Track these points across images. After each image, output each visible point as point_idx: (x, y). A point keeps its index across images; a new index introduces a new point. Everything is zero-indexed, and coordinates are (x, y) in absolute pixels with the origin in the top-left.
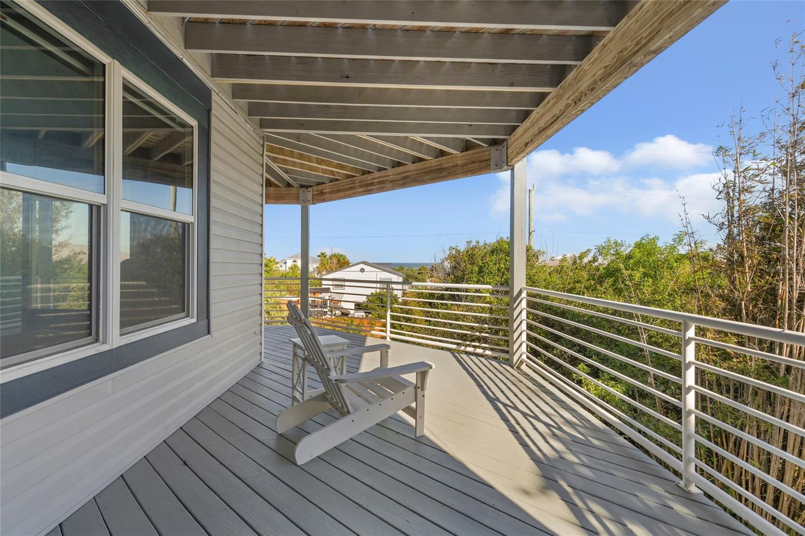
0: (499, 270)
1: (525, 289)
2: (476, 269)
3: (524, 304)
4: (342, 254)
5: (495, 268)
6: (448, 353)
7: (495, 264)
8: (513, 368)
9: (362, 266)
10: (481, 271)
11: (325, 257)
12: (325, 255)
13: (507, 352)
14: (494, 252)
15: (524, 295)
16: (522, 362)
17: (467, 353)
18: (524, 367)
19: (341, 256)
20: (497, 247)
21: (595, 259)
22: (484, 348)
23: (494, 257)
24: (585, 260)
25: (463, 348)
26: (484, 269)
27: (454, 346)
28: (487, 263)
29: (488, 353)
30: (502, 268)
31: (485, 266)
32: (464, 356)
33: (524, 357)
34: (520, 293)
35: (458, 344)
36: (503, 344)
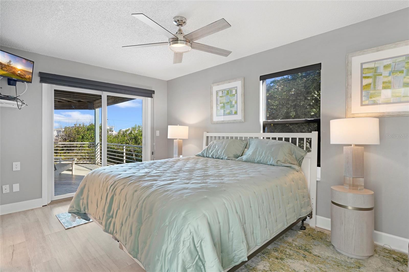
0: (91, 137)
1: (99, 143)
2: (81, 137)
3: (99, 147)
5: (90, 137)
7: (89, 135)
8: (96, 164)
10: (83, 138)
13: (94, 161)
14: (89, 130)
15: (99, 144)
16: (98, 163)
20: (90, 128)
21: (131, 133)
23: (89, 132)
24: (128, 133)
26: (84, 137)
28: (86, 134)
29: (88, 162)
30: (92, 136)
31: (85, 136)
33: (99, 161)
34: (98, 144)
36: (91, 159)
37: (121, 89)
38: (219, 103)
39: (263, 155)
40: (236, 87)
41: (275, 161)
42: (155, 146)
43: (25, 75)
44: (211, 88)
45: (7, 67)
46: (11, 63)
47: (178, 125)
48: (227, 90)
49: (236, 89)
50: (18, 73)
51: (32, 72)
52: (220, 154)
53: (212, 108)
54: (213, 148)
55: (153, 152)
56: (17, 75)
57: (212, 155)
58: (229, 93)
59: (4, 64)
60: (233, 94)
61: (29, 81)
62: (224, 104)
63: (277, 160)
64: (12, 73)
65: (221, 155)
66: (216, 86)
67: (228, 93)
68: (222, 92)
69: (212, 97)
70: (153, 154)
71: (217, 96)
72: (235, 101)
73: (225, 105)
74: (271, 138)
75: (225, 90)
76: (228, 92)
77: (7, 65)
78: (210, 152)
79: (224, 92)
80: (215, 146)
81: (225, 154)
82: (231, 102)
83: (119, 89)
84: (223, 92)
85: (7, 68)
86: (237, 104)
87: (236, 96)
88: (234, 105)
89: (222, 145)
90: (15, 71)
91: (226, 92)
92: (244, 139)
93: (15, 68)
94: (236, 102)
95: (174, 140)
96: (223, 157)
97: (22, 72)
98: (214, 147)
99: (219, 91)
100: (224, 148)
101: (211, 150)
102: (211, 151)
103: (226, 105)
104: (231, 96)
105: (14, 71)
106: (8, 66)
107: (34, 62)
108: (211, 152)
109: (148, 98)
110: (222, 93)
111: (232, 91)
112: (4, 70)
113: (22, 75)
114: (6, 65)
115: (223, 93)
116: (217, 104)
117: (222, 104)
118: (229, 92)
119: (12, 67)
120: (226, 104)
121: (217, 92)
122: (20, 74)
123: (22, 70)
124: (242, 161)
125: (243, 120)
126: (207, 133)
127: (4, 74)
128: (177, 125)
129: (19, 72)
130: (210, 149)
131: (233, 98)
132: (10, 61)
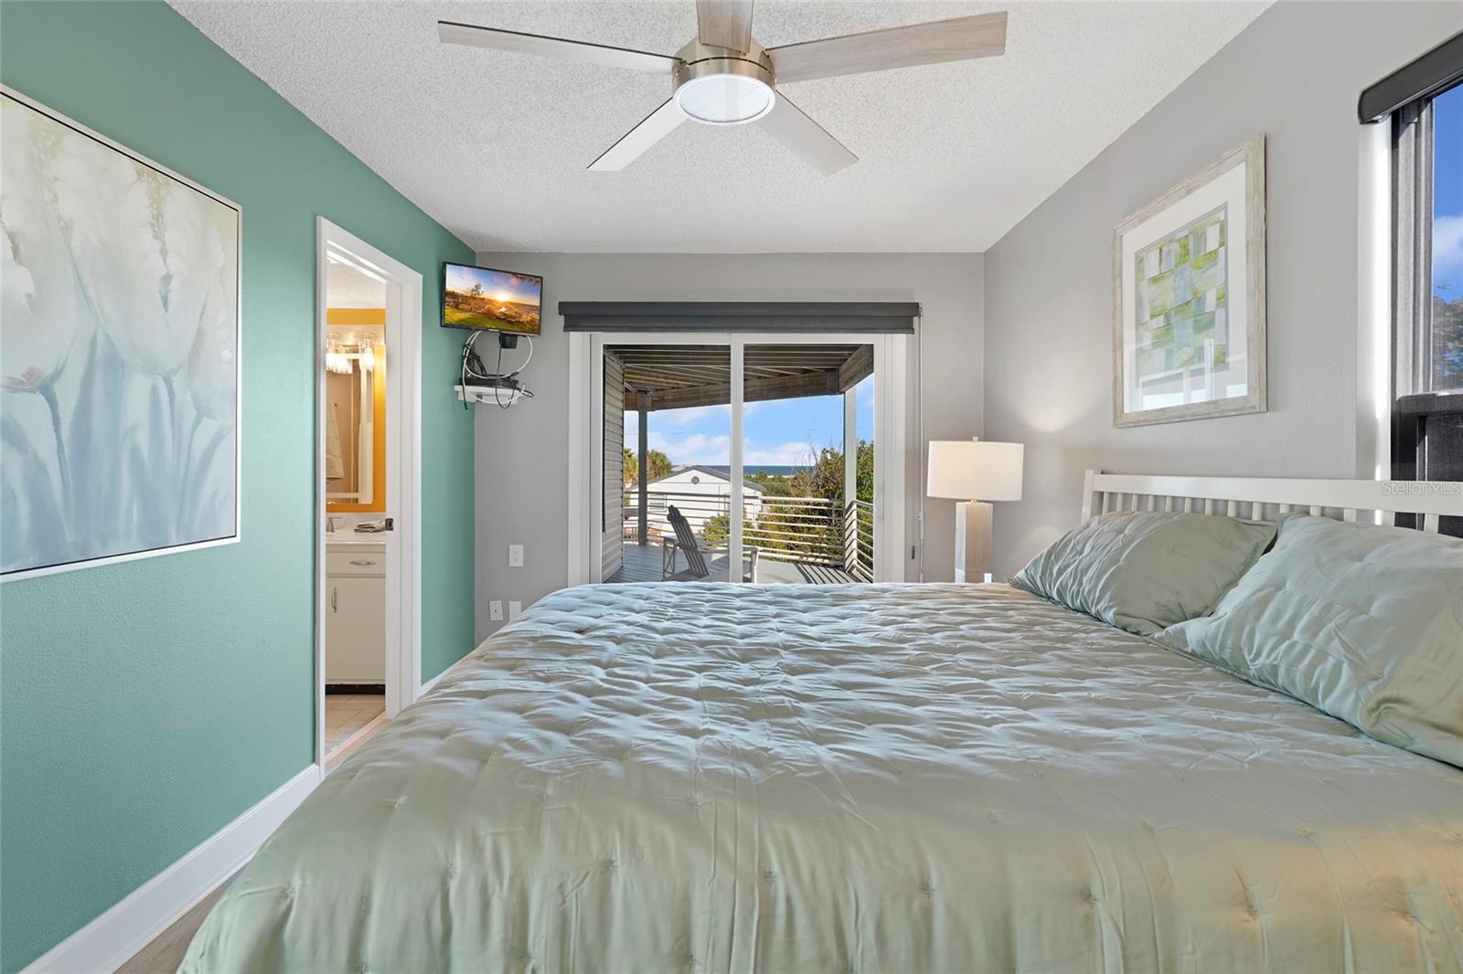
1: (855, 502)
3: (854, 515)
4: (659, 451)
6: (792, 565)
8: (844, 572)
9: (695, 473)
11: (629, 456)
12: (629, 454)
13: (841, 559)
15: (854, 507)
16: (853, 567)
17: (811, 564)
18: (854, 571)
19: (657, 454)
22: (824, 558)
25: (805, 558)
27: (797, 558)
29: (826, 562)
32: (806, 566)
33: (855, 563)
34: (852, 505)
35: (801, 556)
36: (835, 553)
37: (773, 317)
38: (1147, 317)
39: (1296, 636)
40: (1217, 210)
41: (1357, 699)
42: (922, 523)
43: (520, 316)
44: (1116, 242)
45: (470, 301)
46: (480, 291)
47: (976, 438)
48: (1179, 236)
49: (1222, 218)
50: (501, 312)
51: (538, 304)
52: (1089, 592)
53: (1118, 346)
54: (1070, 553)
55: (914, 547)
56: (499, 318)
57: (1058, 589)
58: (1188, 254)
59: (462, 296)
60: (1208, 251)
61: (535, 329)
62: (1167, 318)
63: (1380, 696)
64: (485, 314)
65: (1091, 597)
66: (1135, 226)
67: (1184, 256)
68: (1161, 251)
69: (1118, 292)
70: (913, 558)
71: (1138, 281)
72: (1218, 290)
73: (1174, 319)
74: (1432, 523)
75: (1170, 239)
76: (1185, 247)
77: (469, 295)
78: (1055, 571)
79: (1169, 252)
80: (1082, 544)
81: (1107, 597)
82: (1200, 300)
83: (780, 317)
84: (1165, 249)
85: (470, 305)
86: (1226, 306)
87: (1223, 262)
88: (1213, 313)
89: (1114, 539)
90: (492, 308)
91: (1176, 247)
92: (1264, 518)
93: (490, 302)
94: (1223, 299)
95: (958, 503)
96: (1099, 607)
97: (510, 309)
98: (1078, 548)
99: (1147, 249)
100: (1114, 560)
101: (1060, 564)
102: (1060, 568)
103: (1176, 318)
104: (1199, 268)
105: (489, 308)
106: (473, 298)
107: (542, 278)
108: (1060, 573)
109: (895, 335)
110: (1161, 260)
111: (1204, 234)
112: (463, 310)
113: (512, 316)
114: (466, 297)
115: (1163, 256)
116: (1139, 323)
117: (1160, 321)
118: (1191, 247)
119: (483, 299)
120: (1176, 314)
121: (1140, 261)
122: (505, 315)
123: (512, 303)
124: (1177, 649)
125: (1257, 400)
126: (1102, 473)
127: (463, 320)
128: (971, 440)
129: (503, 310)
130: (1057, 560)
131: (1210, 272)
132: (478, 287)
